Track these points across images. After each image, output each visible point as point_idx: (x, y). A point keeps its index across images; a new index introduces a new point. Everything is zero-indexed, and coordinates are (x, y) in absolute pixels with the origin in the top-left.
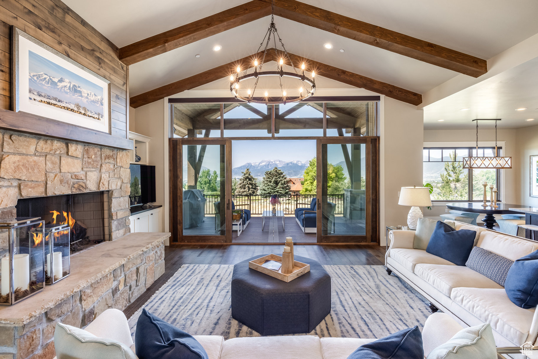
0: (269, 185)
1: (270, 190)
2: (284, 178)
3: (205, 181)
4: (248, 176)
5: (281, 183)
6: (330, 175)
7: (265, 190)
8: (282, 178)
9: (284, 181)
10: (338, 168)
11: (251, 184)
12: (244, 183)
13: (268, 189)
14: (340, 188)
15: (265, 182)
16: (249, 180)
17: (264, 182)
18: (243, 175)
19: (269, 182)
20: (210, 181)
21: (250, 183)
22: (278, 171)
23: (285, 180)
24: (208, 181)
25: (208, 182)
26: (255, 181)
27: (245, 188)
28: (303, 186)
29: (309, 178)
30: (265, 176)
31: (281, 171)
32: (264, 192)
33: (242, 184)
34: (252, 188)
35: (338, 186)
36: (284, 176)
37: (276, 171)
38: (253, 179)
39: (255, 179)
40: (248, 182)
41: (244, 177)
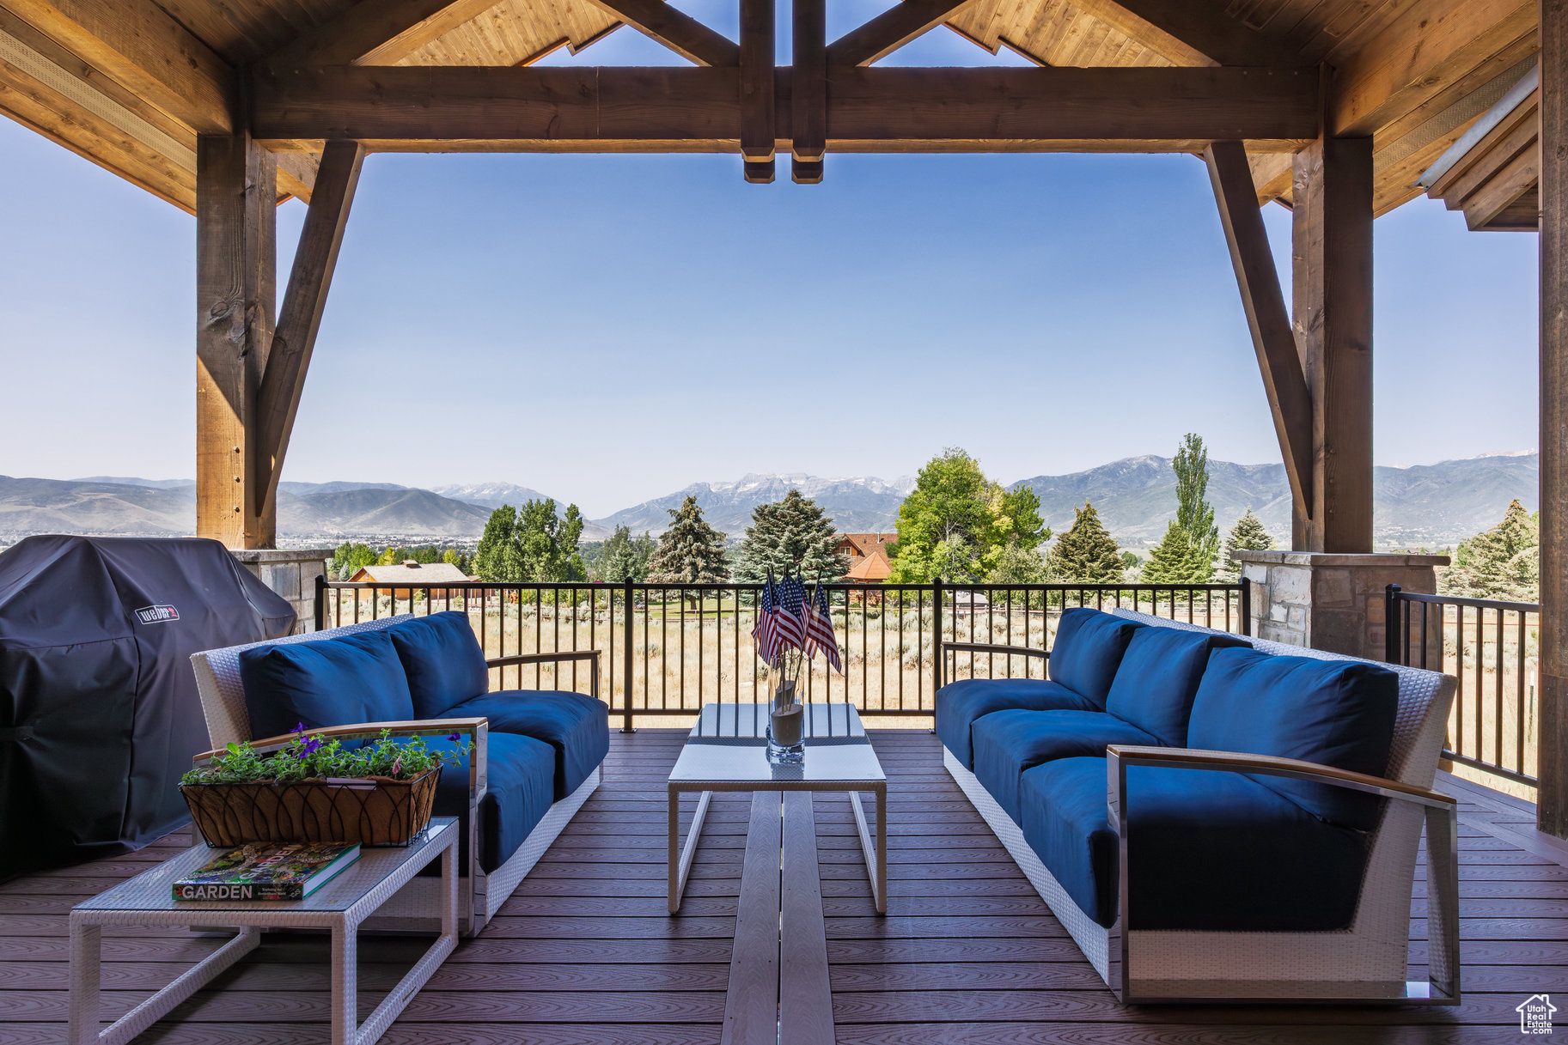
0: (767, 557)
1: (771, 575)
2: (823, 532)
3: (537, 544)
4: (691, 525)
5: (815, 549)
6: (995, 524)
7: (754, 577)
8: (818, 531)
9: (826, 544)
10: (1021, 497)
11: (705, 555)
12: (675, 548)
13: (765, 571)
14: (1032, 570)
15: (755, 546)
16: (695, 541)
17: (750, 544)
18: (674, 519)
19: (769, 546)
20: (553, 541)
21: (698, 547)
22: (801, 505)
23: (830, 539)
24: (549, 543)
25: (546, 546)
26: (716, 542)
27: (679, 570)
28: (895, 560)
29: (915, 531)
30: (753, 525)
31: (813, 506)
33: (669, 554)
34: (705, 568)
35: (1024, 562)
36: (824, 523)
37: (795, 506)
38: (710, 534)
39: (717, 537)
40: (691, 545)
41: (679, 529)
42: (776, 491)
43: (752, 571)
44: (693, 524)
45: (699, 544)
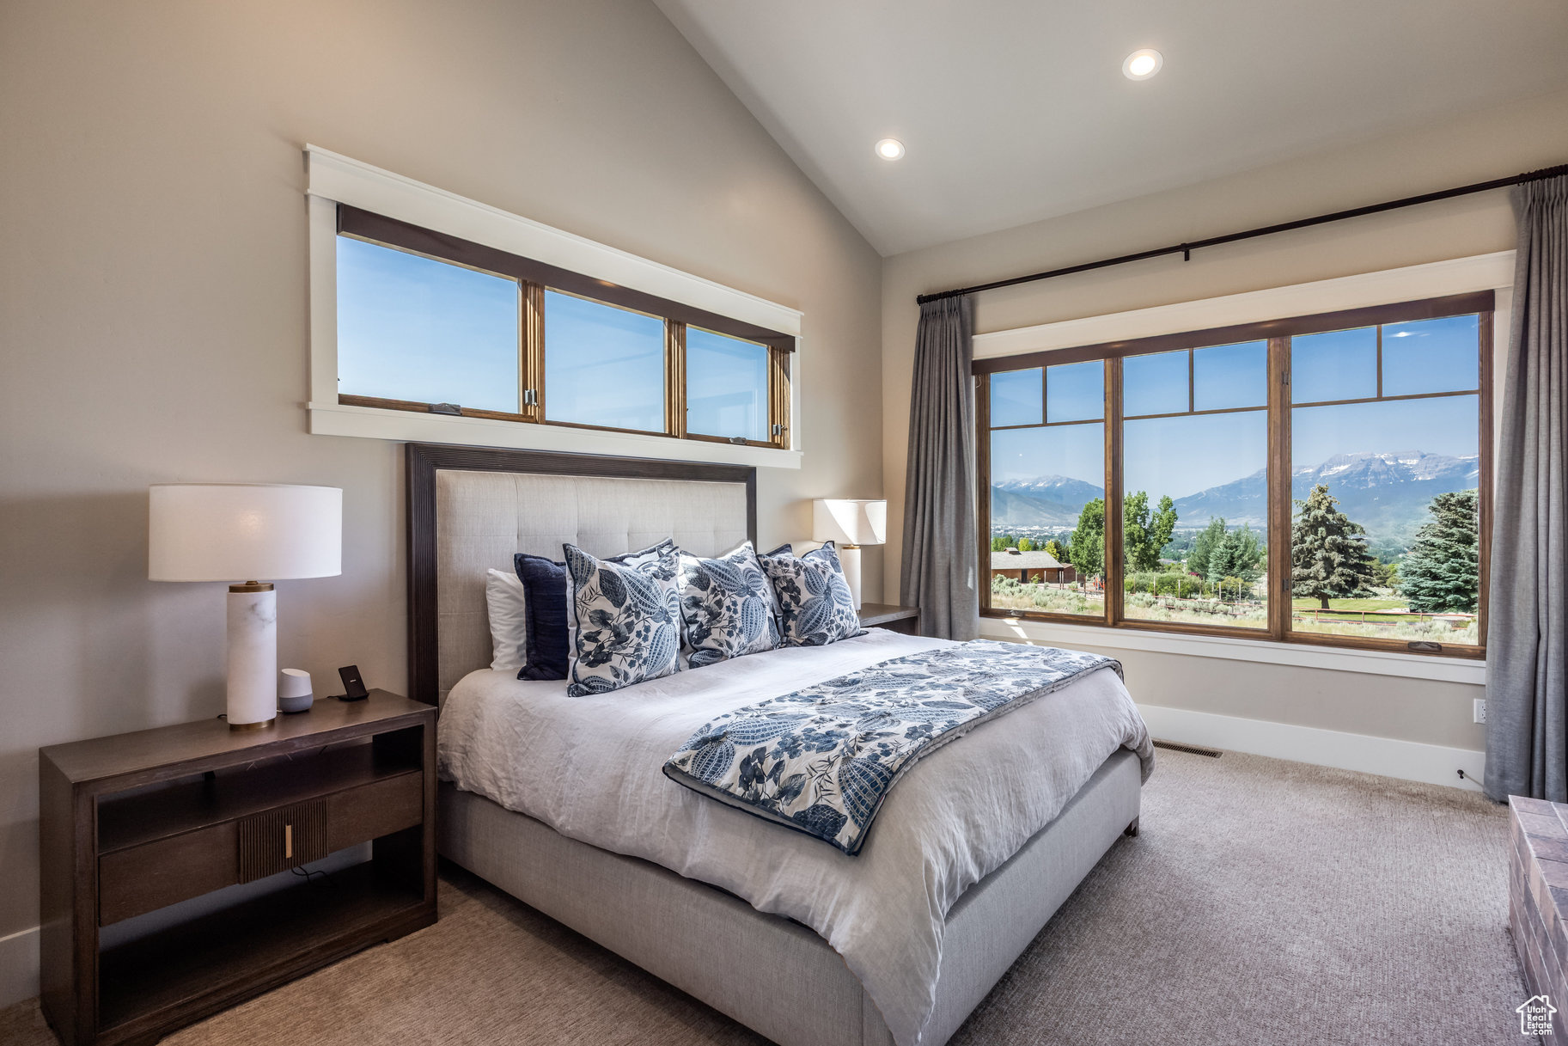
0: (1457, 555)
1: (1465, 576)
4: (1323, 517)
7: (1435, 577)
11: (1342, 549)
12: (1303, 541)
13: (1454, 570)
16: (1329, 534)
17: (1428, 540)
19: (1459, 541)
20: (1146, 532)
21: (1333, 543)
26: (1358, 536)
27: (1308, 565)
32: (1430, 583)
33: (1296, 550)
38: (1348, 526)
39: (1358, 530)
40: (1323, 539)
41: (1307, 521)
42: (1376, 474)
43: (1433, 570)
44: (1326, 515)
45: (1335, 537)
